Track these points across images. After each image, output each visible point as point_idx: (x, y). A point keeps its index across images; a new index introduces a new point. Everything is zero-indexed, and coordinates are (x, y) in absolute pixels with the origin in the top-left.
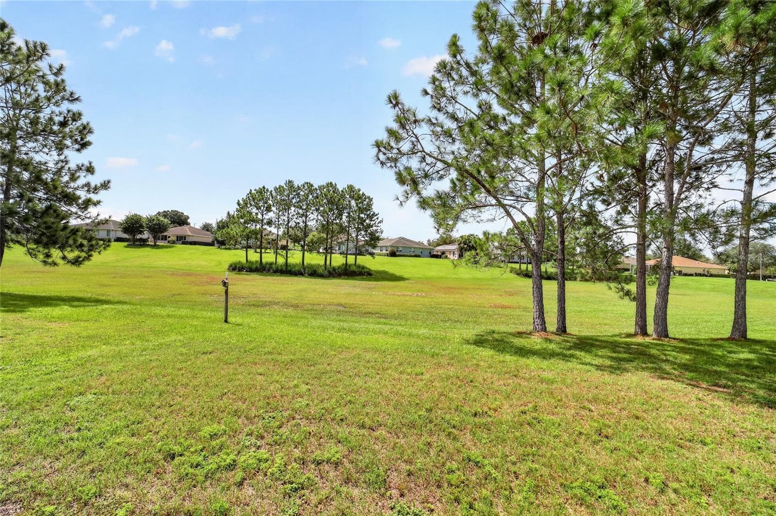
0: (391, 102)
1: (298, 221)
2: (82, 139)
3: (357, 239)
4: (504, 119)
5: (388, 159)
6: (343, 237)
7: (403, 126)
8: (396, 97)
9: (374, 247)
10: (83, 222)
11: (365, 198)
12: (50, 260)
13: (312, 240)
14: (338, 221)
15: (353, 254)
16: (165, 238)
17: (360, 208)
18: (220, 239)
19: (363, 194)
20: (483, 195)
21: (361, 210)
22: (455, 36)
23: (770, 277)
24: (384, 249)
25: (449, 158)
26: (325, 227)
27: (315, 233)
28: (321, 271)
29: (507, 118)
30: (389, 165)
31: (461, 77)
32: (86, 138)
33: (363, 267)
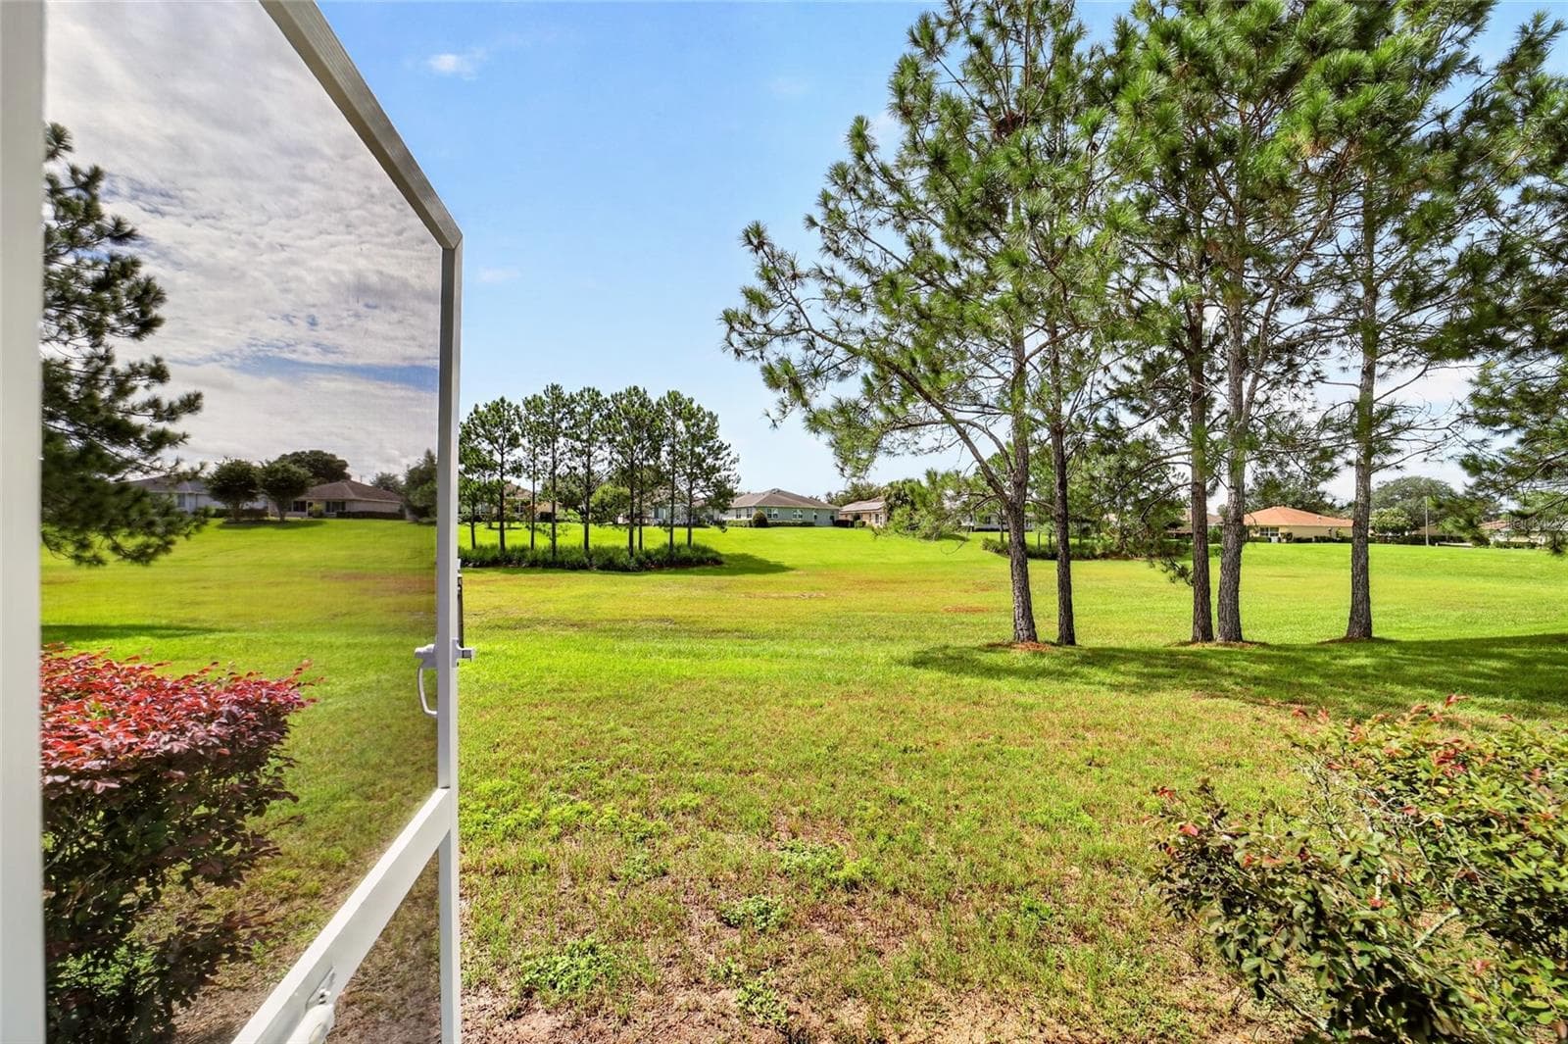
0: (750, 243)
1: (573, 464)
2: (143, 314)
3: (691, 495)
4: (956, 265)
5: (748, 343)
6: (662, 493)
7: (773, 285)
8: (758, 232)
9: (725, 509)
10: (146, 477)
11: (704, 417)
12: (88, 554)
13: (602, 501)
14: (652, 462)
15: (685, 526)
16: (301, 507)
17: (693, 435)
18: (418, 504)
19: (699, 409)
20: (920, 404)
21: (696, 439)
22: (860, 120)
23: (1443, 539)
24: (743, 512)
25: (856, 341)
26: (628, 475)
27: (608, 487)
28: (622, 559)
29: (961, 263)
30: (749, 354)
31: (872, 194)
32: (149, 312)
33: (705, 550)
